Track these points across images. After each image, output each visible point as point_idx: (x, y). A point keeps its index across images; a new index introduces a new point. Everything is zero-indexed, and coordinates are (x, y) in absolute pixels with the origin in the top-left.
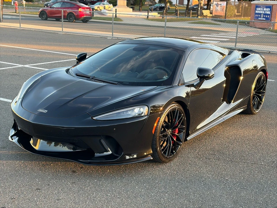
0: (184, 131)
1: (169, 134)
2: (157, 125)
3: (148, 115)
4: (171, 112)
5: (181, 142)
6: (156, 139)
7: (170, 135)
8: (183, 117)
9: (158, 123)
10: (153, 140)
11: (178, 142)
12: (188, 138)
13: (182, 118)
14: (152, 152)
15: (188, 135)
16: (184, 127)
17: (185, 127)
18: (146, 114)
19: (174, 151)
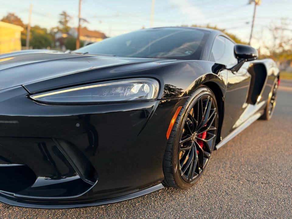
0: (215, 135)
1: (193, 140)
2: (176, 123)
3: (158, 100)
4: (200, 101)
5: (210, 152)
6: (172, 149)
7: (195, 142)
8: (215, 113)
9: (177, 119)
10: (166, 151)
11: (206, 153)
12: (218, 147)
13: (214, 115)
14: (163, 176)
15: (218, 141)
16: (215, 128)
17: (216, 130)
18: (155, 98)
19: (199, 168)
